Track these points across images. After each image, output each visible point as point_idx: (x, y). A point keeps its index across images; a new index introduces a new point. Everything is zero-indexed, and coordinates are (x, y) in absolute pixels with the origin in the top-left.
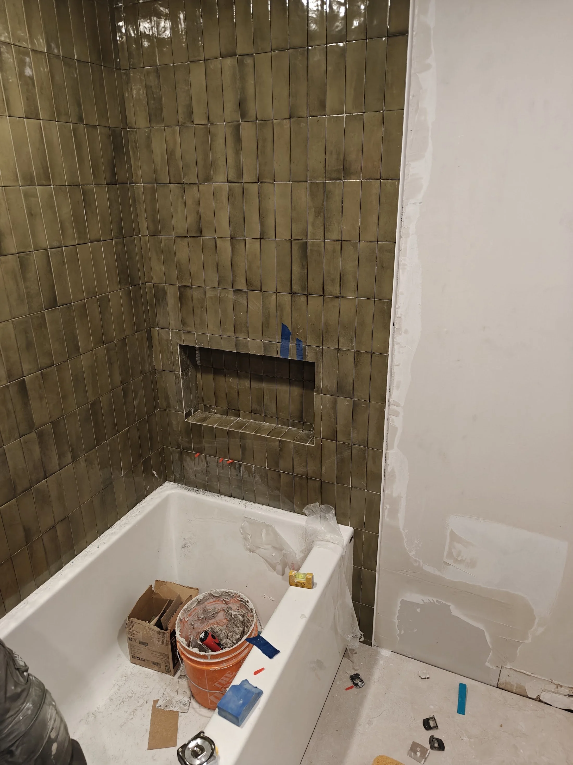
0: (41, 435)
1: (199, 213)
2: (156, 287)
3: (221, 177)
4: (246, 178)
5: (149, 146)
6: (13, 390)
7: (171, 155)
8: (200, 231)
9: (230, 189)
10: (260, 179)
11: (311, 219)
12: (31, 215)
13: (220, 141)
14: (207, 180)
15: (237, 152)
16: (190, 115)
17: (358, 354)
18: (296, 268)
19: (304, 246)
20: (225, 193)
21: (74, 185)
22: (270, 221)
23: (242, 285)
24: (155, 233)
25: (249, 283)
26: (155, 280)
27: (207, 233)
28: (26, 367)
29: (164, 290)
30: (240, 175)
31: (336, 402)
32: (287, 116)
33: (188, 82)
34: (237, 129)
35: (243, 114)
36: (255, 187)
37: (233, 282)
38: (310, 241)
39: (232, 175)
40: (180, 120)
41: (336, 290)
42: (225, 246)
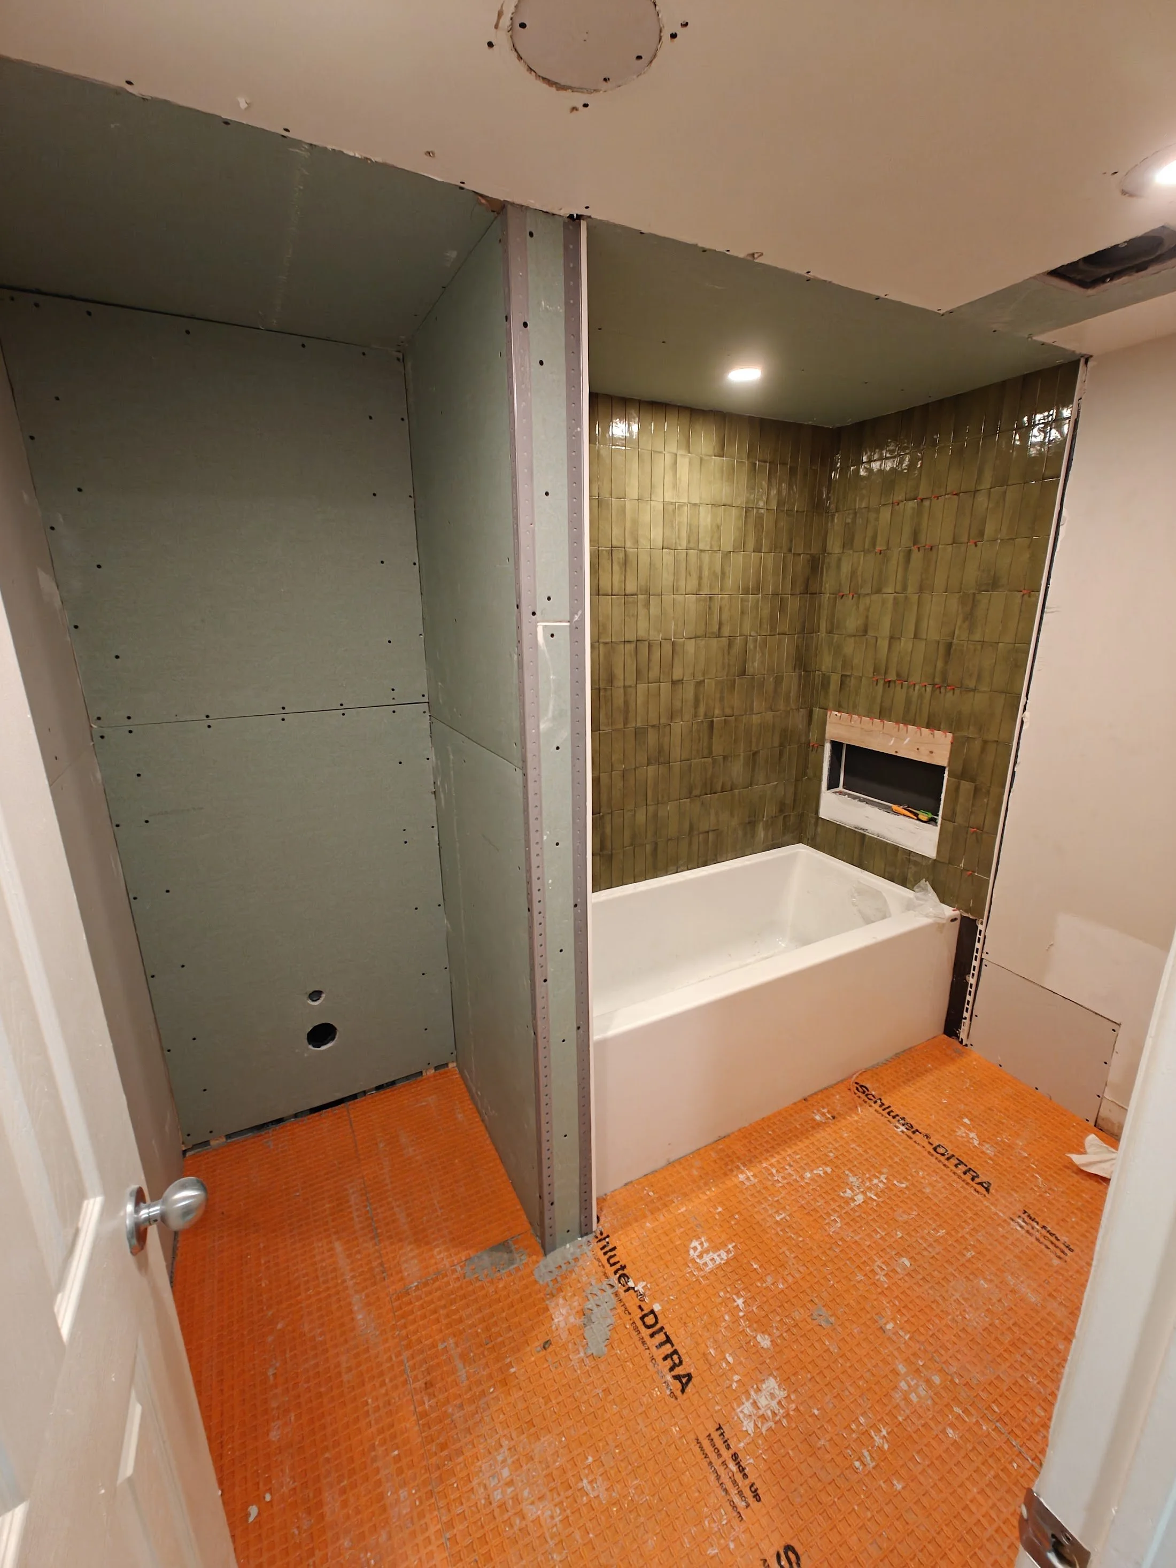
0: (714, 762)
1: (867, 617)
2: (824, 675)
3: (890, 589)
4: (910, 590)
5: (839, 567)
6: (705, 725)
7: (853, 573)
8: (865, 631)
9: (895, 598)
10: (921, 590)
11: (959, 624)
12: (742, 613)
13: (894, 562)
14: (879, 591)
15: (906, 569)
16: (874, 544)
17: (985, 742)
18: (940, 664)
19: (950, 645)
20: (891, 602)
21: (775, 594)
22: (924, 625)
23: (892, 676)
24: (830, 632)
25: (898, 675)
26: (824, 668)
27: (871, 633)
28: (717, 712)
29: (829, 677)
30: (905, 588)
31: (959, 784)
32: (950, 541)
33: (877, 519)
34: (909, 553)
35: (915, 542)
36: (916, 596)
37: (886, 673)
38: (955, 641)
39: (898, 589)
40: (866, 547)
41: (972, 684)
42: (884, 644)
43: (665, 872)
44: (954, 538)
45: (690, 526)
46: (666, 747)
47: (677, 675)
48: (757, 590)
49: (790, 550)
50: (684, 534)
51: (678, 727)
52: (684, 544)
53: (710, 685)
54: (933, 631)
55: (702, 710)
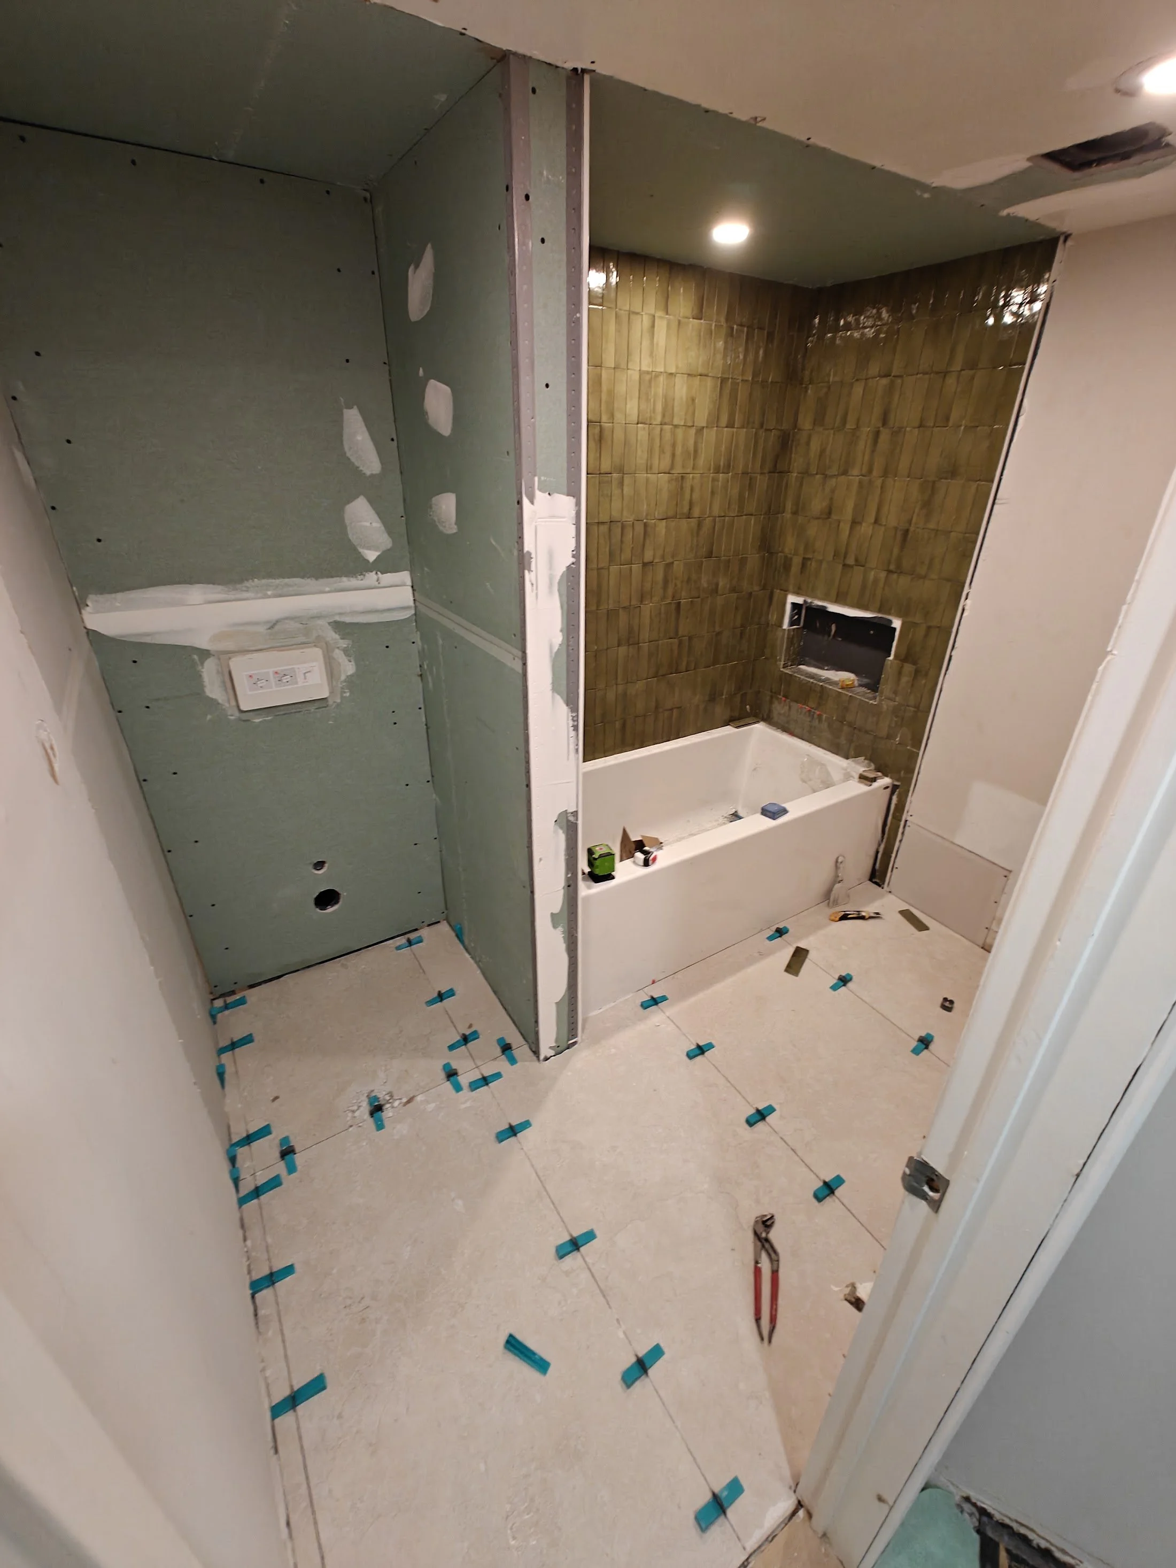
0: (680, 643)
1: (831, 499)
2: (786, 557)
3: (855, 472)
4: (875, 473)
5: (808, 444)
6: (673, 606)
7: (823, 452)
8: (830, 513)
9: (860, 482)
10: (885, 474)
11: (917, 510)
12: (713, 493)
13: (861, 444)
14: (845, 473)
15: (873, 451)
16: (844, 421)
17: (929, 628)
18: (896, 551)
19: (906, 532)
20: (856, 484)
21: (745, 473)
22: (885, 509)
23: (850, 561)
24: (795, 513)
25: (856, 560)
26: (787, 550)
27: (834, 517)
28: (683, 594)
29: (791, 559)
30: (870, 471)
31: (902, 667)
32: (917, 424)
33: (850, 394)
34: (877, 434)
35: (885, 422)
36: (880, 480)
37: (845, 558)
38: (912, 529)
39: (864, 472)
40: (836, 425)
41: (922, 570)
42: (845, 528)
43: (633, 747)
44: (922, 420)
45: (665, 397)
46: (636, 628)
47: (648, 556)
48: (728, 468)
49: (762, 426)
50: (659, 408)
51: (648, 608)
52: (659, 419)
53: (678, 568)
54: (892, 518)
55: (670, 591)
